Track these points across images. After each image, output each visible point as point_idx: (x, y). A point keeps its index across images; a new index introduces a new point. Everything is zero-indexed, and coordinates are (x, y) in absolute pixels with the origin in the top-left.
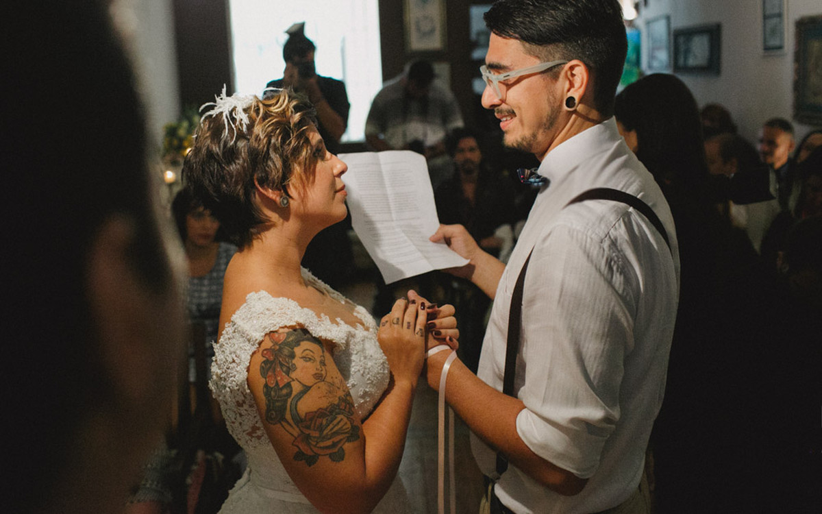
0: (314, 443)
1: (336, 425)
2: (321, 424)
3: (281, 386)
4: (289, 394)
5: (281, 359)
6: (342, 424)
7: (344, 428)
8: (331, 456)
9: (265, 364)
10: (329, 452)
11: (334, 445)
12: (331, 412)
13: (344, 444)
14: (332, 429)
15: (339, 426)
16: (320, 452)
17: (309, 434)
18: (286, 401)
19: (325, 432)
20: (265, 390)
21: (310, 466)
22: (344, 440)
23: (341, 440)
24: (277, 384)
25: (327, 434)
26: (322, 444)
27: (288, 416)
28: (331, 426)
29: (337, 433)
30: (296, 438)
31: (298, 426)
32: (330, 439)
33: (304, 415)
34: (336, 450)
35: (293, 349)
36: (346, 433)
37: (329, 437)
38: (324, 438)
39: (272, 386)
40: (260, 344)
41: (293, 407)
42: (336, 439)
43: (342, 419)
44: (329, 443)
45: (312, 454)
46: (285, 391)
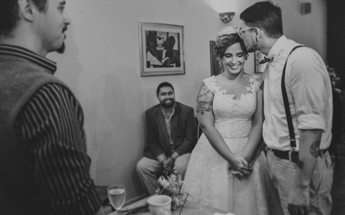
2: (202, 104)
6: (206, 106)
8: (201, 112)
10: (201, 111)
11: (202, 110)
12: (204, 103)
16: (200, 111)
26: (200, 109)
28: (203, 106)
29: (204, 108)
33: (199, 101)
34: (202, 112)
38: (201, 108)
42: (203, 109)
44: (201, 109)
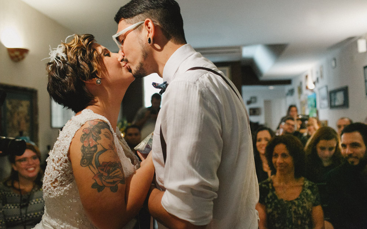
0: (104, 179)
1: (116, 173)
2: (110, 169)
3: (91, 147)
4: (95, 151)
5: (93, 133)
7: (120, 175)
8: (111, 188)
9: (84, 136)
10: (110, 185)
11: (114, 182)
12: (115, 165)
13: (118, 183)
14: (114, 174)
15: (118, 174)
16: (106, 184)
17: (102, 174)
18: (93, 154)
19: (110, 175)
20: (82, 148)
21: (99, 192)
22: (119, 182)
23: (118, 181)
24: (89, 145)
25: (111, 176)
26: (108, 181)
27: (93, 162)
28: (114, 172)
29: (116, 176)
30: (95, 175)
31: (97, 168)
32: (112, 179)
33: (102, 163)
34: (114, 185)
35: (100, 129)
36: (120, 178)
37: (112, 177)
38: (109, 177)
39: (86, 146)
40: (82, 126)
41: (97, 158)
42: (115, 179)
43: (119, 171)
44: (111, 181)
45: (102, 185)
46: (93, 149)
